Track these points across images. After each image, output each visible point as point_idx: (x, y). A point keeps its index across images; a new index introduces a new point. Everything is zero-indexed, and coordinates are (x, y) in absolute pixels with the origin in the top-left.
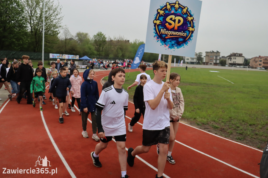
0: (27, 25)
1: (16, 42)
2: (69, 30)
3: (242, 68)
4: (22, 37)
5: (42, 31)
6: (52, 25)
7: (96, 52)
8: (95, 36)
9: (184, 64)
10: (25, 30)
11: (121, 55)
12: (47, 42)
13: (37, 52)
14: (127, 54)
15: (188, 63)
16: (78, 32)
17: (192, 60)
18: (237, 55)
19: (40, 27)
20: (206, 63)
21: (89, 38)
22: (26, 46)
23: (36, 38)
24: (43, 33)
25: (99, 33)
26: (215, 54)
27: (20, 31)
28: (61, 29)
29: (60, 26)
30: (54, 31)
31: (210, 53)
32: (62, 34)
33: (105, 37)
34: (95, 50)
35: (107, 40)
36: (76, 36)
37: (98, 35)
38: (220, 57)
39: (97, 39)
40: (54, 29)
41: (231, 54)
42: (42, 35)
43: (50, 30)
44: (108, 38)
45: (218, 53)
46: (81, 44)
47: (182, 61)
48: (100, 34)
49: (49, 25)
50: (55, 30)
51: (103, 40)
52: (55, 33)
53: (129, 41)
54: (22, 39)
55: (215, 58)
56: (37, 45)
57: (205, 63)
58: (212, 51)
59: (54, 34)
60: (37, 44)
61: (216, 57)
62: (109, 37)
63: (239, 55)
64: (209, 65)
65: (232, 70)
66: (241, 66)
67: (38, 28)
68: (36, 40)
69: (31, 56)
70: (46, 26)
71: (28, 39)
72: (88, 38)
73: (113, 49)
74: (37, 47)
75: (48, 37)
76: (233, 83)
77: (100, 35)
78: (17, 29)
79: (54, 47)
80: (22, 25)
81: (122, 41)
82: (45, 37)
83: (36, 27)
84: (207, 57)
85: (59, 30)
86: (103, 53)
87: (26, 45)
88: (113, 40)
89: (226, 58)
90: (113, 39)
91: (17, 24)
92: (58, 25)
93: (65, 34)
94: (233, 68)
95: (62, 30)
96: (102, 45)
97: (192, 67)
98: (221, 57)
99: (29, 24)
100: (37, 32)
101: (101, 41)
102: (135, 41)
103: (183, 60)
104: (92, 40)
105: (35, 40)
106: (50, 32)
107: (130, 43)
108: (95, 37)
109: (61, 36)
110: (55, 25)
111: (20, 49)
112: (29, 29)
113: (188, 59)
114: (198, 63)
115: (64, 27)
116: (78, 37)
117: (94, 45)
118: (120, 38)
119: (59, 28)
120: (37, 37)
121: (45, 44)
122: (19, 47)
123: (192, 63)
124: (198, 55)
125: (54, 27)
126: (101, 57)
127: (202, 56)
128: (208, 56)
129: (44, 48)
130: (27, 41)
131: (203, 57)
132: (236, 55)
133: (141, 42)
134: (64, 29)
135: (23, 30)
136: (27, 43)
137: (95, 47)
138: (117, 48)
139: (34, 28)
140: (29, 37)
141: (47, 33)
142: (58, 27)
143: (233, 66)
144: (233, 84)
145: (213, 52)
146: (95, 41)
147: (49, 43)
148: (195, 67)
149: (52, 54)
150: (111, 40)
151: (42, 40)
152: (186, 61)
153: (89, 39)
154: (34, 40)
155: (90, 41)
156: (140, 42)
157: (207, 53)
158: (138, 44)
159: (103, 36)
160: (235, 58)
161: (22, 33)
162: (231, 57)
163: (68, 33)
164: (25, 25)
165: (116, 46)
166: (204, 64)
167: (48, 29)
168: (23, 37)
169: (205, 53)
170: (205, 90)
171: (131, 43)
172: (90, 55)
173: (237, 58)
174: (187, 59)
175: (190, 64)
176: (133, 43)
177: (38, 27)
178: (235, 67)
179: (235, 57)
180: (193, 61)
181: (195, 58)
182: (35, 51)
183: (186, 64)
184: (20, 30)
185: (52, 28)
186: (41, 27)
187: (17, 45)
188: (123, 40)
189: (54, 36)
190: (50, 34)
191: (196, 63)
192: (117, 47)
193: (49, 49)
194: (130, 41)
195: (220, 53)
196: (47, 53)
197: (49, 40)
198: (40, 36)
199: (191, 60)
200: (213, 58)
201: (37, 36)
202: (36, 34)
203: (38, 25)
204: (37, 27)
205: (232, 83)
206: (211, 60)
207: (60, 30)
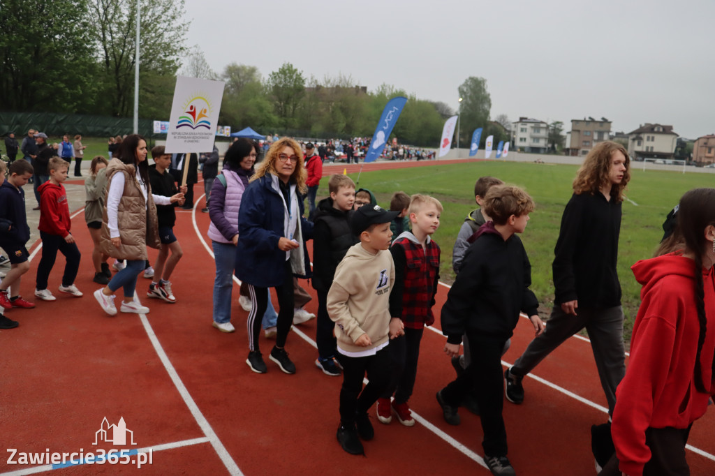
0: (94, 44)
1: (67, 90)
2: (204, 57)
3: (669, 164)
4: (81, 77)
5: (133, 62)
6: (160, 44)
7: (275, 118)
8: (274, 75)
9: (512, 153)
10: (91, 58)
11: (342, 125)
12: (147, 91)
13: (121, 116)
14: (360, 124)
15: (522, 150)
16: (231, 65)
17: (534, 141)
18: (659, 129)
19: (128, 49)
20: (572, 149)
21: (259, 81)
22: (92, 101)
23: (117, 80)
24: (135, 66)
25: (286, 68)
26: (598, 127)
27: (77, 61)
28: (184, 54)
29: (182, 49)
30: (165, 60)
31: (585, 123)
32: (187, 70)
33: (300, 79)
34: (274, 112)
35: (306, 85)
36: (225, 74)
37: (283, 71)
38: (611, 134)
39: (280, 83)
40: (165, 56)
41: (641, 125)
42: (134, 72)
43: (154, 58)
44: (310, 81)
45: (605, 125)
46: (236, 95)
47: (507, 145)
48: (288, 69)
49: (154, 44)
50: (168, 59)
51: (295, 85)
52: (167, 66)
53: (364, 89)
54: (80, 82)
55: (596, 137)
56: (122, 99)
57: (570, 151)
58: (590, 118)
59: (165, 69)
60: (120, 95)
61: (601, 134)
62: (312, 78)
63: (664, 129)
64: (580, 156)
65: (642, 170)
66: (668, 161)
67: (125, 53)
68: (118, 85)
69: (106, 127)
70: (144, 49)
71: (99, 83)
72: (256, 81)
73: (322, 110)
74: (121, 104)
75: (148, 77)
76: (637, 203)
77: (287, 71)
78: (70, 56)
79: (165, 104)
80: (83, 44)
81: (348, 89)
82: (141, 78)
83: (118, 52)
84: (576, 134)
85: (177, 59)
86: (295, 120)
87: (92, 98)
88: (322, 85)
89: (628, 138)
90: (321, 82)
91: (69, 43)
92: (177, 46)
93: (194, 68)
94: (644, 165)
95: (186, 58)
96: (292, 99)
97: (533, 160)
98: (614, 135)
99: (101, 44)
100: (120, 63)
101: (290, 89)
102: (381, 89)
103: (509, 141)
104: (266, 87)
105: (116, 85)
106: (154, 64)
107: (369, 94)
108: (275, 77)
109: (183, 74)
110: (169, 45)
111: (76, 110)
112: (100, 56)
113: (525, 139)
114: (552, 151)
115: (192, 51)
116: (231, 77)
117: (271, 100)
118: (341, 81)
119: (178, 54)
120: (120, 77)
121: (140, 96)
122: (75, 104)
123: (535, 150)
124: (550, 128)
125: (167, 52)
126: (289, 130)
127: (561, 130)
128: (579, 131)
129: (139, 106)
130: (94, 89)
131: (563, 133)
132: (656, 130)
133: (398, 91)
134: (191, 57)
135: (84, 57)
136: (96, 92)
137: (276, 105)
138: (333, 108)
139: (113, 53)
140: (102, 78)
141: (147, 66)
142: (176, 51)
143: (645, 159)
144: (635, 206)
145: (592, 120)
146: (276, 87)
147: (153, 92)
148: (540, 161)
149: (159, 122)
150: (317, 86)
151: (133, 85)
152: (518, 144)
153: (258, 83)
154: (113, 85)
155: (262, 89)
156: (394, 91)
157: (574, 122)
158: (388, 98)
159: (297, 75)
160: (651, 138)
161: (81, 67)
162: (642, 136)
163: (203, 68)
164: (88, 46)
165: (332, 101)
166: (566, 152)
167: (151, 57)
168: (85, 76)
169: (571, 124)
170: (554, 219)
171: (372, 94)
172: (261, 125)
173: (657, 137)
174: (521, 139)
175: (528, 152)
176: (375, 93)
177: (123, 51)
178: (651, 164)
179: (651, 135)
180: (536, 145)
181: (542, 138)
182: (115, 115)
183: (519, 152)
184: (76, 58)
185: (159, 53)
186: (130, 50)
187: (69, 97)
188: (350, 87)
189: (165, 75)
190: (155, 69)
191: (545, 149)
192: (333, 104)
193: (153, 109)
194: (368, 90)
195: (612, 125)
196: (147, 120)
197: (151, 86)
198: (129, 74)
199: (532, 141)
200: (593, 136)
201: (120, 74)
202: (118, 67)
203: (124, 46)
204: (121, 51)
205: (633, 203)
206: (585, 142)
207: (182, 58)
